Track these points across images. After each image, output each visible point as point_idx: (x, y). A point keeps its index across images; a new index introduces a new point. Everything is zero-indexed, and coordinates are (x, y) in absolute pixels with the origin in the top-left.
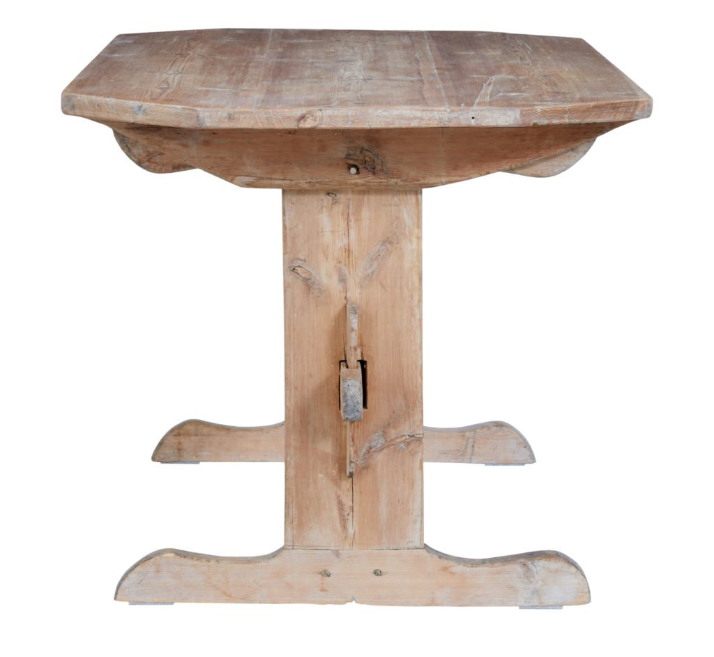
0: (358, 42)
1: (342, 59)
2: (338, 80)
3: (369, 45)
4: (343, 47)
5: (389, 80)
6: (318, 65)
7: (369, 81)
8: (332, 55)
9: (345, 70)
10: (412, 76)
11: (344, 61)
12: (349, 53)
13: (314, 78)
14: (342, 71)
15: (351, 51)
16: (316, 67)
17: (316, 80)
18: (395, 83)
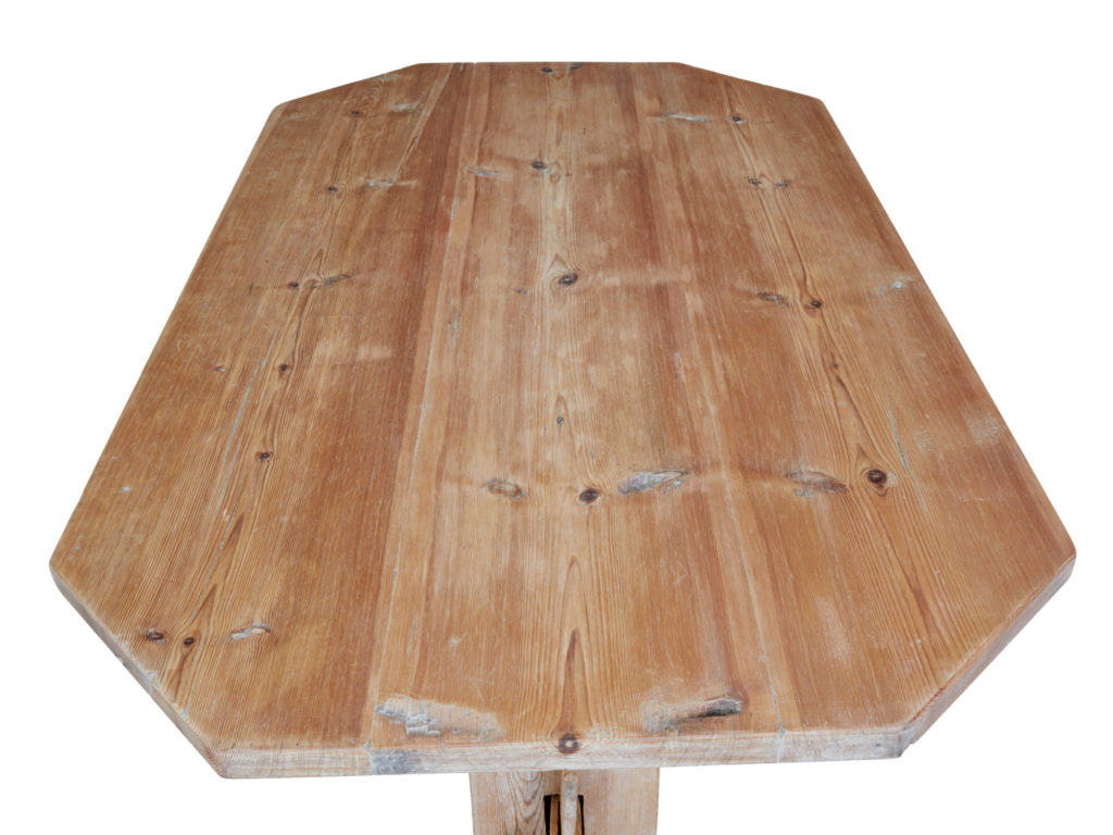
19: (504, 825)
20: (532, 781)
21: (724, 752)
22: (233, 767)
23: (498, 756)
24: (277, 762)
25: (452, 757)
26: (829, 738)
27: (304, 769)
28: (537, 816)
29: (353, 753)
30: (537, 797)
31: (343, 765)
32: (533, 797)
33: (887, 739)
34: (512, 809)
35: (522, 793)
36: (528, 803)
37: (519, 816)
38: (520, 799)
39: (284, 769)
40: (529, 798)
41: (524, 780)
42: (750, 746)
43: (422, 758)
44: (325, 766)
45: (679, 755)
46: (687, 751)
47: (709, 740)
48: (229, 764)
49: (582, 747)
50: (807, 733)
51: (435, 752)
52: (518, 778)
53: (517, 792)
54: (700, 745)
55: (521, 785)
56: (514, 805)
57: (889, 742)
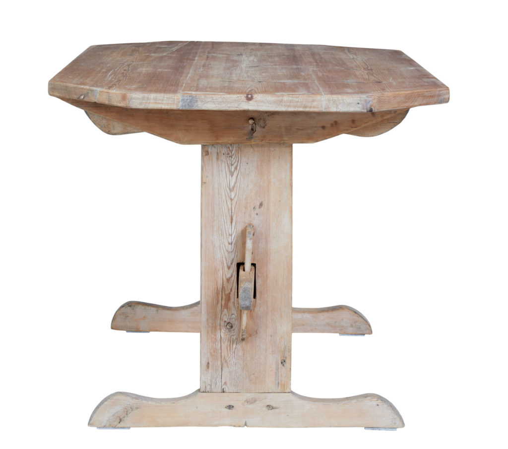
0: (243, 81)
1: (256, 68)
2: (257, 55)
3: (235, 79)
4: (256, 77)
5: (227, 54)
6: (272, 64)
7: (239, 54)
8: (263, 71)
9: (253, 61)
10: (213, 56)
11: (255, 67)
12: (251, 72)
13: (272, 56)
14: (255, 60)
15: (249, 74)
16: (272, 62)
17: (270, 55)
18: (225, 52)
19: (217, 284)
20: (231, 252)
21: (304, 103)
22: (132, 100)
23: (225, 101)
24: (148, 98)
25: (209, 100)
26: (340, 99)
27: (157, 103)
28: (233, 276)
29: (175, 96)
30: (234, 264)
31: (170, 102)
32: (232, 264)
33: (361, 100)
34: (221, 272)
35: (226, 260)
36: (229, 268)
37: (224, 277)
38: (225, 265)
39: (149, 103)
40: (229, 264)
41: (228, 251)
42: (313, 101)
43: (198, 100)
44: (164, 102)
45: (288, 104)
46: (291, 102)
47: (298, 97)
48: (131, 99)
49: (254, 97)
50: (333, 96)
51: (203, 97)
52: (224, 250)
53: (224, 259)
54: (295, 99)
55: (226, 253)
56: (222, 269)
57: (362, 102)
